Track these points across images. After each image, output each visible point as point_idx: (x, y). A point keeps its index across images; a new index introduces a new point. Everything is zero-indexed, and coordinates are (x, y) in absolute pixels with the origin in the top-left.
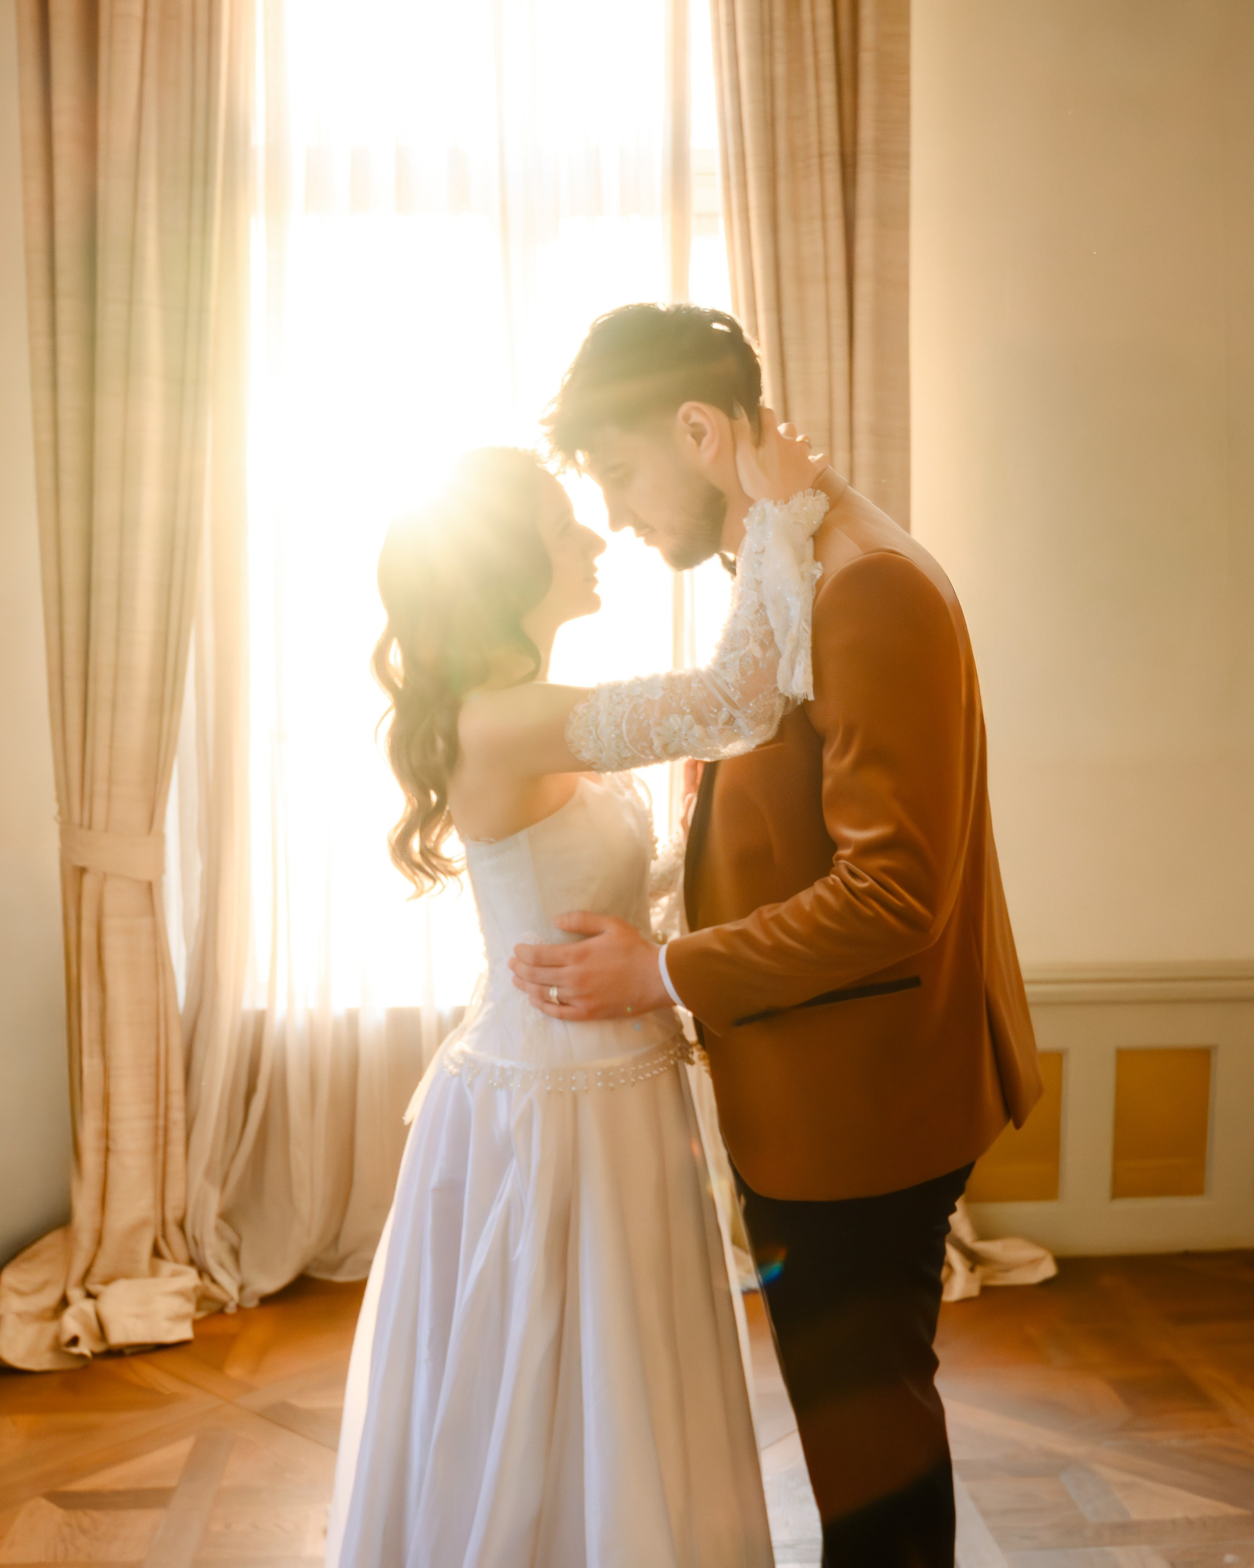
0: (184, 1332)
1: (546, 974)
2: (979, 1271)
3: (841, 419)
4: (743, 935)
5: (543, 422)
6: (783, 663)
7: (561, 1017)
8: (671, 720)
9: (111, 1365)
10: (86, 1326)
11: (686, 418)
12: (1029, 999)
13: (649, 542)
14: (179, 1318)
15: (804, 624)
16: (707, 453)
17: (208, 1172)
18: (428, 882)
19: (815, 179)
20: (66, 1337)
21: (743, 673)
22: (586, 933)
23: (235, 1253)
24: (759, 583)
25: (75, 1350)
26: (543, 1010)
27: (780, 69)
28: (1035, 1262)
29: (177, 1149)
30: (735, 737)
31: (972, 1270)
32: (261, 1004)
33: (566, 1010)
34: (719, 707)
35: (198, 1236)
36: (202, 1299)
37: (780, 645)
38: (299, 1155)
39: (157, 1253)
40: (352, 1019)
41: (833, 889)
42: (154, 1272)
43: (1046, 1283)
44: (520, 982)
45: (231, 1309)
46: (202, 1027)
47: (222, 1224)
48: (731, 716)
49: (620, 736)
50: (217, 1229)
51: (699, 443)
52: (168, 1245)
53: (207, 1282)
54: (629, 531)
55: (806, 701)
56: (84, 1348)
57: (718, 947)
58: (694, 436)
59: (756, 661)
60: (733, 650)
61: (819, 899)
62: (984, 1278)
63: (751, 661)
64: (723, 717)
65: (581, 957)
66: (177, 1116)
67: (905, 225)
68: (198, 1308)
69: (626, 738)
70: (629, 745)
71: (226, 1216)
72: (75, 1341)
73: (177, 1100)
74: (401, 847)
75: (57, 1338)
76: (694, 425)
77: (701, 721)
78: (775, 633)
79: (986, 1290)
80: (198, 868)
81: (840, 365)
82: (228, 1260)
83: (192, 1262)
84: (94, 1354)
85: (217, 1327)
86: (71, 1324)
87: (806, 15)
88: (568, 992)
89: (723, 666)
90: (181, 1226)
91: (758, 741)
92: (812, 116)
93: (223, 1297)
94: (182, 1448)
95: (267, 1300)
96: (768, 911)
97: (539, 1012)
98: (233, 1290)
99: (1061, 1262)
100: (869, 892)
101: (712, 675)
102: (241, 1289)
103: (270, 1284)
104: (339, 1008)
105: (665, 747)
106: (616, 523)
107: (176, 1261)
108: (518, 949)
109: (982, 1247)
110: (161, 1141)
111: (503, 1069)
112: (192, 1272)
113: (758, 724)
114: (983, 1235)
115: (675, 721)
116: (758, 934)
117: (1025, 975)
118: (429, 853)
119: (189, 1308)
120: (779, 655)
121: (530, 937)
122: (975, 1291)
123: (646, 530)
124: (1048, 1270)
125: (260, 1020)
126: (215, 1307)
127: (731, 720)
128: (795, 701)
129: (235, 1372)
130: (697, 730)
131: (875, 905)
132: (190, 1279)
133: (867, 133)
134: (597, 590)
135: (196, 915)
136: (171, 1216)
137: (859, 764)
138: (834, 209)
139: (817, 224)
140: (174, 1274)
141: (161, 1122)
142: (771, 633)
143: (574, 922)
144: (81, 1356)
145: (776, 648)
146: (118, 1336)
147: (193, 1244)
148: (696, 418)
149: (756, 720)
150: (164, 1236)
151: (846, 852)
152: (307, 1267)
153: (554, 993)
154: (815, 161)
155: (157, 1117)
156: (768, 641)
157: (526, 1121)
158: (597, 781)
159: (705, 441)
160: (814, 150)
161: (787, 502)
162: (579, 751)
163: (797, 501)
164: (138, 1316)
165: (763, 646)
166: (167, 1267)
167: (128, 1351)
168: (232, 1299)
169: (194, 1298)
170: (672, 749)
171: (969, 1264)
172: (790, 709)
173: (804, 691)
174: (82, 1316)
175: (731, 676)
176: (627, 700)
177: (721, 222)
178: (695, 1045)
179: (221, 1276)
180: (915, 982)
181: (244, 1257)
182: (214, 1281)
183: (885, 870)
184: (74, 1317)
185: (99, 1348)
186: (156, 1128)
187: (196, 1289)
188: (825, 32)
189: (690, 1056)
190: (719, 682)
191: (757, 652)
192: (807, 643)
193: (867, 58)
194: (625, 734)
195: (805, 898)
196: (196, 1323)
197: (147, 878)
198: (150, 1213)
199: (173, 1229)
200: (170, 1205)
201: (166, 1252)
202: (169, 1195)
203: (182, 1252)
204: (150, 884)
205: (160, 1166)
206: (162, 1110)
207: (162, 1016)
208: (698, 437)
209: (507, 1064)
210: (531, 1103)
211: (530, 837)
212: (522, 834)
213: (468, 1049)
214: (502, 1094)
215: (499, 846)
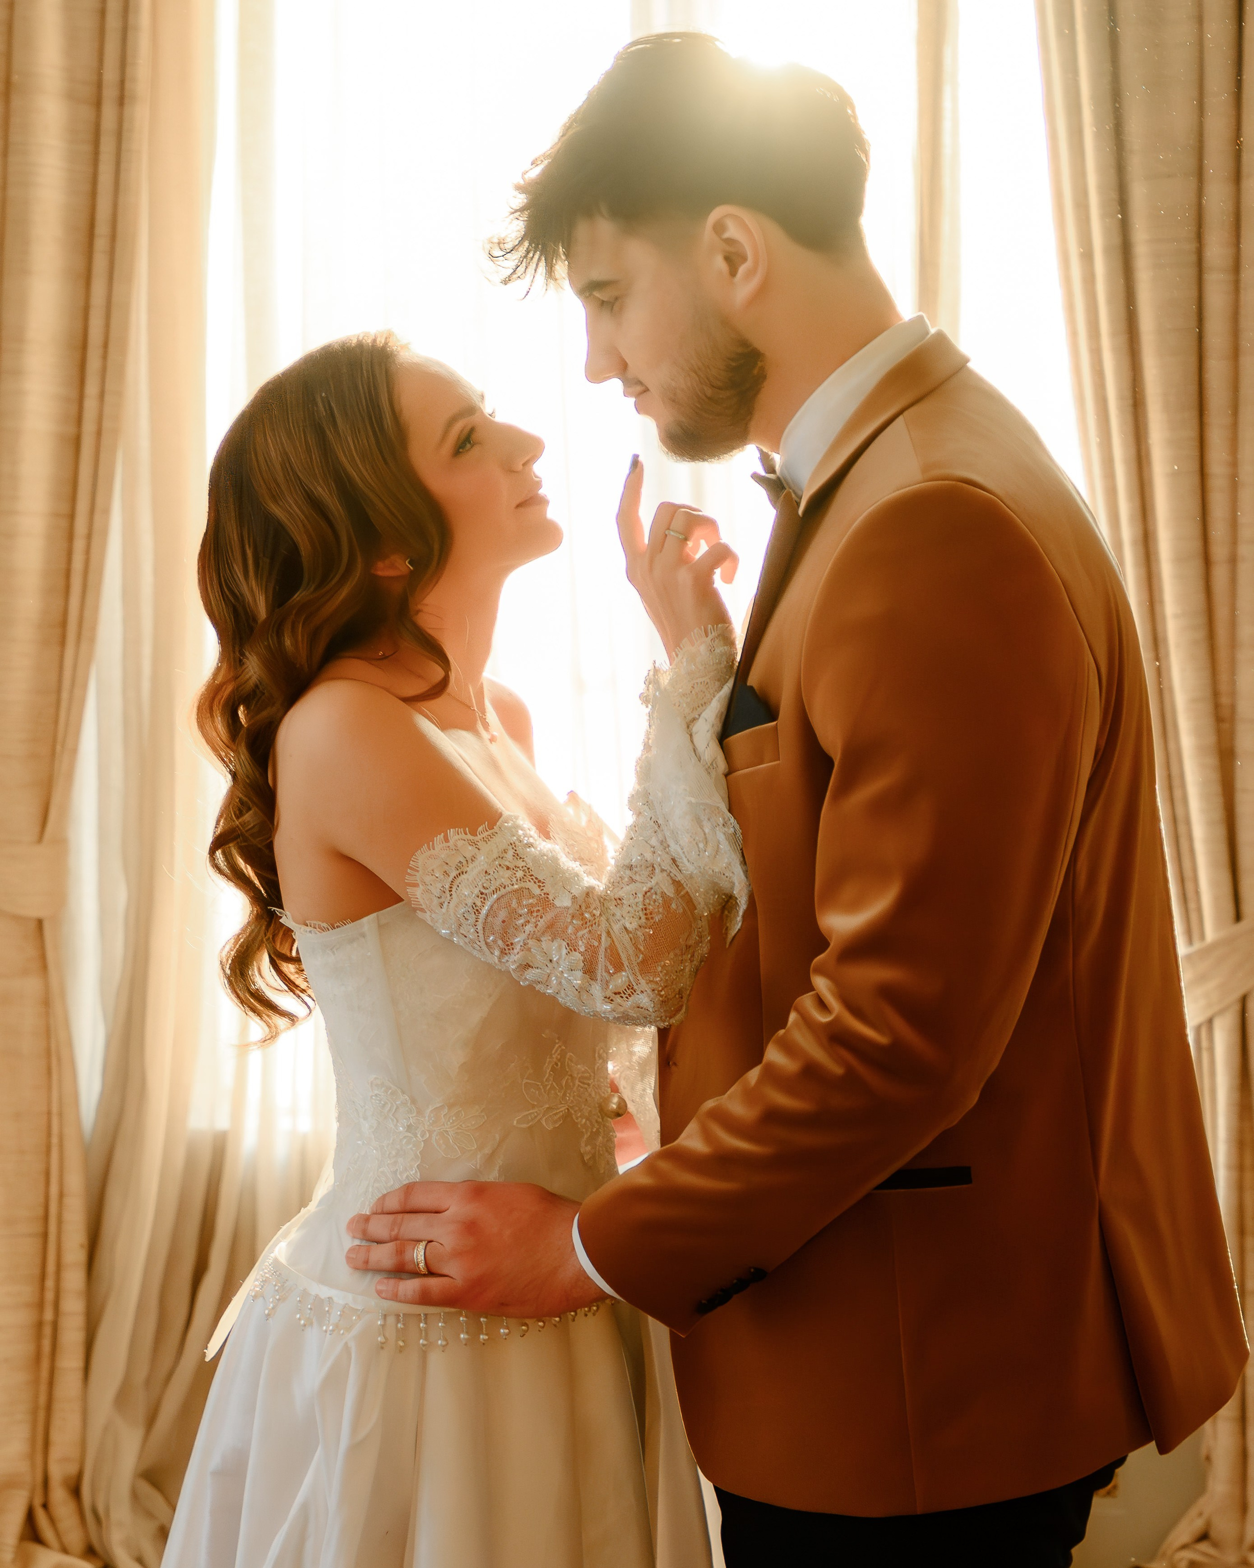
16: (744, 288)
17: (122, 1399)
32: (223, 1123)
35: (101, 1507)
39: (32, 1533)
47: (145, 1488)
50: (135, 1496)
51: (733, 273)
52: (52, 1521)
58: (727, 259)
73: (74, 1279)
76: (730, 241)
80: (121, 896)
83: (88, 1552)
90: (75, 1490)
107: (65, 1550)
110: (46, 1345)
125: (219, 1147)
134: (552, 513)
136: (57, 1473)
141: (48, 1315)
147: (94, 1519)
148: (733, 231)
150: (45, 1506)
155: (40, 1305)
159: (742, 270)
166: (49, 1558)
186: (39, 1325)
197: (35, 913)
198: (23, 1467)
199: (59, 1495)
200: (55, 1453)
201: (47, 1532)
202: (56, 1436)
203: (74, 1537)
204: (40, 923)
205: (43, 1388)
206: (49, 1296)
207: (55, 1140)
208: (733, 260)
209: (324, 1292)
210: (346, 1347)
211: (381, 927)
212: (368, 922)
213: (283, 1260)
214: (312, 1336)
215: (333, 936)
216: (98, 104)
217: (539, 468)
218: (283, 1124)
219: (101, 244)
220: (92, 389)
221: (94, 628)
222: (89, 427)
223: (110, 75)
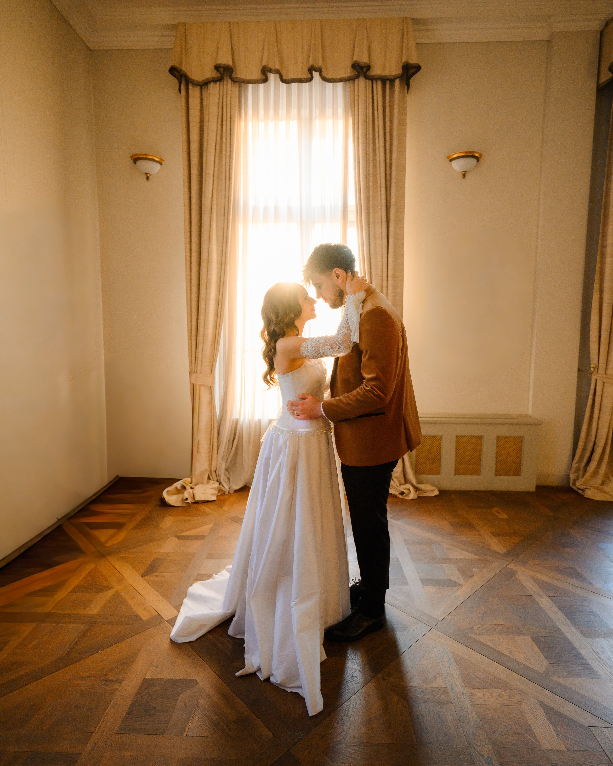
0: (214, 498)
1: (294, 408)
2: (418, 492)
3: (385, 274)
4: (340, 400)
5: (302, 271)
6: (352, 334)
7: (298, 419)
8: (325, 347)
9: (195, 505)
10: (190, 495)
11: (335, 272)
12: (420, 422)
13: (326, 302)
14: (213, 495)
15: (357, 324)
16: (340, 281)
17: (223, 458)
18: (271, 386)
19: (380, 212)
20: (185, 498)
21: (343, 336)
22: (304, 399)
23: (229, 479)
24: (347, 315)
25: (186, 501)
26: (293, 417)
27: (371, 184)
28: (433, 490)
29: (215, 452)
30: (341, 352)
31: (416, 492)
32: (237, 417)
33: (299, 417)
34: (337, 345)
35: (219, 474)
36: (220, 490)
37: (351, 329)
38: (245, 455)
39: (209, 478)
40: (260, 421)
41: (361, 389)
42: (208, 483)
43: (436, 496)
44: (288, 410)
45: (227, 493)
46: (222, 422)
47: (226, 472)
48: (340, 347)
49: (313, 350)
50: (224, 473)
51: (338, 278)
52: (212, 476)
53: (221, 486)
54: (321, 299)
55: (357, 343)
56: (189, 501)
57: (334, 403)
58: (337, 277)
59: (346, 334)
60: (340, 331)
61: (358, 392)
62: (418, 494)
63: (345, 334)
64: (338, 347)
65: (303, 404)
66: (215, 444)
67: (403, 224)
68: (218, 493)
69: (314, 351)
70: (315, 352)
71: (227, 470)
72: (187, 499)
73: (215, 440)
74: (265, 377)
75: (183, 499)
76: (337, 274)
77: (332, 348)
78: (351, 327)
79: (419, 497)
80: (223, 383)
81: (385, 260)
82: (227, 481)
83: (218, 481)
84: (191, 502)
85: (223, 497)
86: (186, 495)
87: (378, 170)
88: (299, 412)
89: (338, 335)
90: (216, 472)
91: (346, 353)
92: (379, 197)
93: (225, 490)
94: (210, 526)
95: (236, 491)
96: (346, 395)
97: (292, 417)
98: (228, 489)
99: (439, 491)
100: (369, 390)
101: (335, 337)
102: (230, 488)
103: (237, 487)
104: (257, 418)
105: (323, 353)
106: (318, 297)
107: (214, 481)
108: (289, 401)
109: (418, 486)
110: (211, 450)
111: (282, 430)
112: (218, 483)
113: (346, 349)
114: (419, 483)
115: (326, 347)
116: (344, 400)
117: (419, 416)
118: (272, 378)
119: (216, 492)
120: (351, 331)
121: (292, 398)
122: (416, 497)
123: (325, 299)
124: (436, 493)
125: (237, 421)
126: (223, 492)
127: (339, 348)
128: (355, 343)
129: (225, 508)
130: (331, 350)
131: (371, 394)
132: (217, 485)
133: (393, 200)
134: (315, 313)
135: (222, 394)
136: (213, 469)
137: (369, 359)
138: (384, 220)
139: (380, 224)
140: (213, 484)
141: (211, 446)
142: (349, 327)
143: (301, 396)
144: (188, 503)
145: (351, 330)
146: (197, 498)
147: (218, 476)
148: (337, 272)
149: (346, 348)
150: (211, 474)
151: (365, 380)
152: (246, 484)
153: (296, 412)
154: (379, 207)
155: (210, 444)
156: (349, 328)
157: (285, 443)
158: (310, 362)
159: (339, 278)
160: (379, 205)
161: (354, 294)
162: (303, 353)
163: (357, 294)
164: (203, 494)
165: (347, 329)
166: (211, 482)
167: (200, 502)
168: (227, 490)
169: (217, 490)
170: (325, 354)
171: (415, 490)
172: (354, 345)
173: (356, 341)
174: (189, 493)
175: (340, 337)
176: (315, 342)
177: (355, 223)
178: (333, 428)
179: (224, 484)
180: (384, 413)
181: (231, 480)
182: (223, 486)
183: (374, 385)
184: (187, 493)
185: (193, 501)
187: (218, 488)
188: (383, 174)
189: (331, 430)
190: (337, 338)
191: (346, 331)
192: (358, 329)
193: (393, 181)
194: (314, 350)
195: (355, 392)
196: (217, 496)
197: (210, 385)
198: (208, 468)
199: (213, 472)
200: (212, 466)
201: (211, 478)
202: (213, 464)
203: (215, 478)
204: (211, 387)
205: (211, 457)
206: (212, 443)
207: (213, 419)
208: (338, 277)
209: (283, 428)
210: (287, 438)
211: (292, 374)
212: (290, 373)
213: (275, 425)
214: (281, 436)
215: (284, 376)
216: (221, 265)
217: (315, 305)
218: (247, 418)
219: (222, 285)
220: (220, 307)
221: (219, 343)
222: (219, 313)
223: (223, 260)
